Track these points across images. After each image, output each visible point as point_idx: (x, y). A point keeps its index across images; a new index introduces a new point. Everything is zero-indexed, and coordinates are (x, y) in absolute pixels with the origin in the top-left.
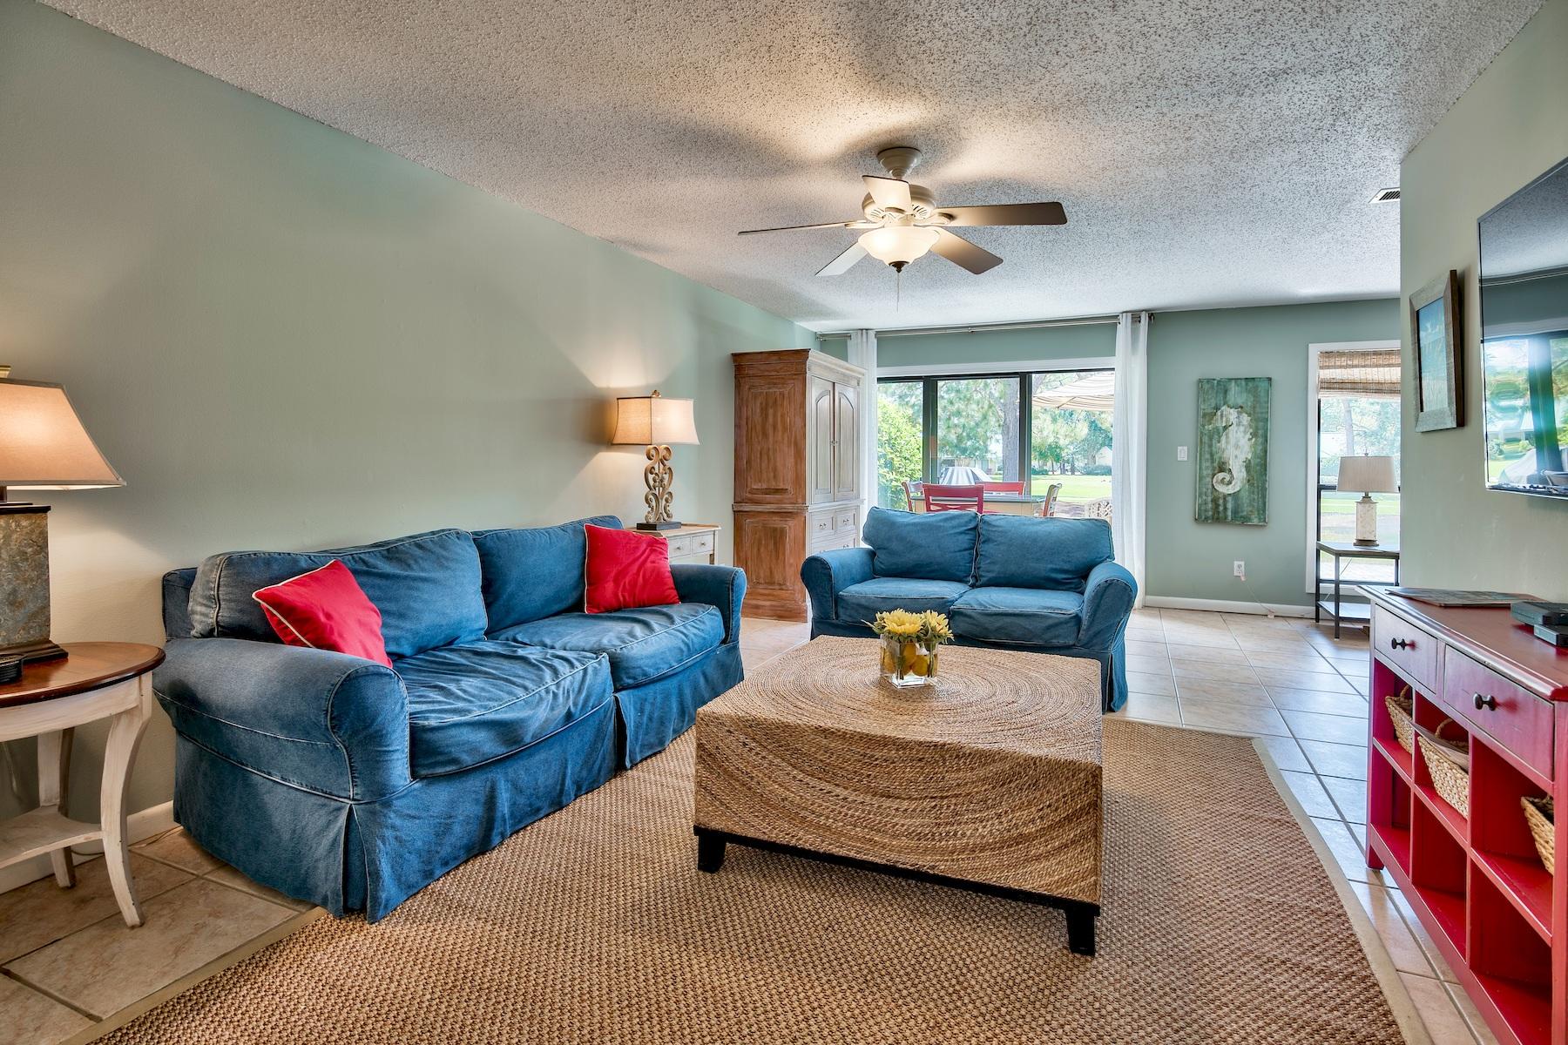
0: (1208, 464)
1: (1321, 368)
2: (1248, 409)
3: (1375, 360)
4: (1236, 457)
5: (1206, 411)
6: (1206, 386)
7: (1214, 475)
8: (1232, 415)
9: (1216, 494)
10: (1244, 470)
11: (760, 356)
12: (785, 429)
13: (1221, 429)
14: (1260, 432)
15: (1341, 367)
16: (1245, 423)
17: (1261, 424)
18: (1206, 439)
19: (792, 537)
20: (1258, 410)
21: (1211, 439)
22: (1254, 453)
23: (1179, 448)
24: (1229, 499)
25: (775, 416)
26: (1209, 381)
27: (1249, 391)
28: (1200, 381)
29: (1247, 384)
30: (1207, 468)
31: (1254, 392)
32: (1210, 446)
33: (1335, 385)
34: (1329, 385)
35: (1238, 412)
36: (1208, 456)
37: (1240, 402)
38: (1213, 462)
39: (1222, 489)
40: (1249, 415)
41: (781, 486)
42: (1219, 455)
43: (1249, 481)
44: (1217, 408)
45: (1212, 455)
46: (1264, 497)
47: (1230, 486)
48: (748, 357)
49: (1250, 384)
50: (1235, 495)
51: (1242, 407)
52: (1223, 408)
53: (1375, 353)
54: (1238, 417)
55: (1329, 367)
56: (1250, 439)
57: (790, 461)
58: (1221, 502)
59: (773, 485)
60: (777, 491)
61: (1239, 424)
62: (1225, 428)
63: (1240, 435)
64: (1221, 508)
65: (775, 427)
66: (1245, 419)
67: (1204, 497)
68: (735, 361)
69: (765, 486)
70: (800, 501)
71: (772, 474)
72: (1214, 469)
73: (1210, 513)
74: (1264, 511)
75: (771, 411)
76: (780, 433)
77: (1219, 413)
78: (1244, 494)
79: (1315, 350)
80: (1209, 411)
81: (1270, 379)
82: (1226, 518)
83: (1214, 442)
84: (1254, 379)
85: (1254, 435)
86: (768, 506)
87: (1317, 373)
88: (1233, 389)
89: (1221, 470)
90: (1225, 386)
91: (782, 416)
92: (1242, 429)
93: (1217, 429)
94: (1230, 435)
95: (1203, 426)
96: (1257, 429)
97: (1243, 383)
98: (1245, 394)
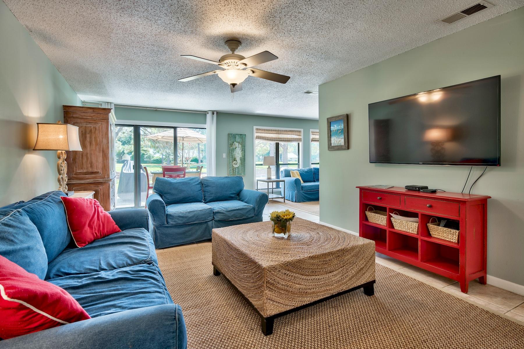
0: (231, 159)
1: (256, 133)
2: (241, 143)
3: (266, 132)
4: (238, 156)
5: (231, 143)
6: (231, 136)
7: (233, 162)
8: (237, 144)
9: (233, 167)
10: (240, 160)
11: (81, 109)
12: (97, 144)
14: (244, 150)
15: (260, 133)
16: (240, 147)
17: (244, 147)
18: (231, 151)
19: (102, 193)
20: (243, 143)
21: (232, 151)
22: (242, 156)
23: (223, 154)
24: (237, 169)
25: (91, 137)
26: (231, 134)
27: (241, 138)
28: (229, 134)
30: (231, 160)
31: (242, 138)
32: (232, 153)
33: (259, 138)
34: (258, 138)
35: (238, 144)
36: (231, 156)
37: (239, 141)
39: (235, 166)
40: (241, 145)
41: (95, 170)
43: (241, 163)
44: (233, 143)
45: (232, 156)
46: (245, 168)
47: (237, 165)
48: (73, 108)
49: (241, 136)
50: (238, 168)
52: (235, 142)
53: (267, 130)
54: (238, 145)
55: (258, 133)
56: (241, 152)
57: (100, 159)
58: (235, 170)
59: (90, 170)
60: (92, 173)
61: (238, 147)
62: (235, 148)
63: (239, 150)
64: (235, 171)
65: (91, 143)
66: (240, 146)
67: (230, 169)
68: (64, 109)
69: (85, 171)
70: (106, 177)
71: (89, 165)
72: (233, 160)
73: (232, 173)
74: (245, 171)
75: (88, 136)
76: (94, 146)
77: (234, 144)
78: (240, 167)
79: (255, 127)
80: (232, 143)
81: (245, 135)
82: (236, 174)
83: (233, 152)
84: (242, 134)
85: (242, 150)
86: (88, 180)
87: (256, 135)
88: (237, 137)
89: (235, 160)
90: (235, 136)
91: (95, 138)
92: (239, 148)
93: (233, 148)
94: (237, 150)
95: (230, 147)
96: (243, 149)
97: (239, 135)
98: (240, 139)
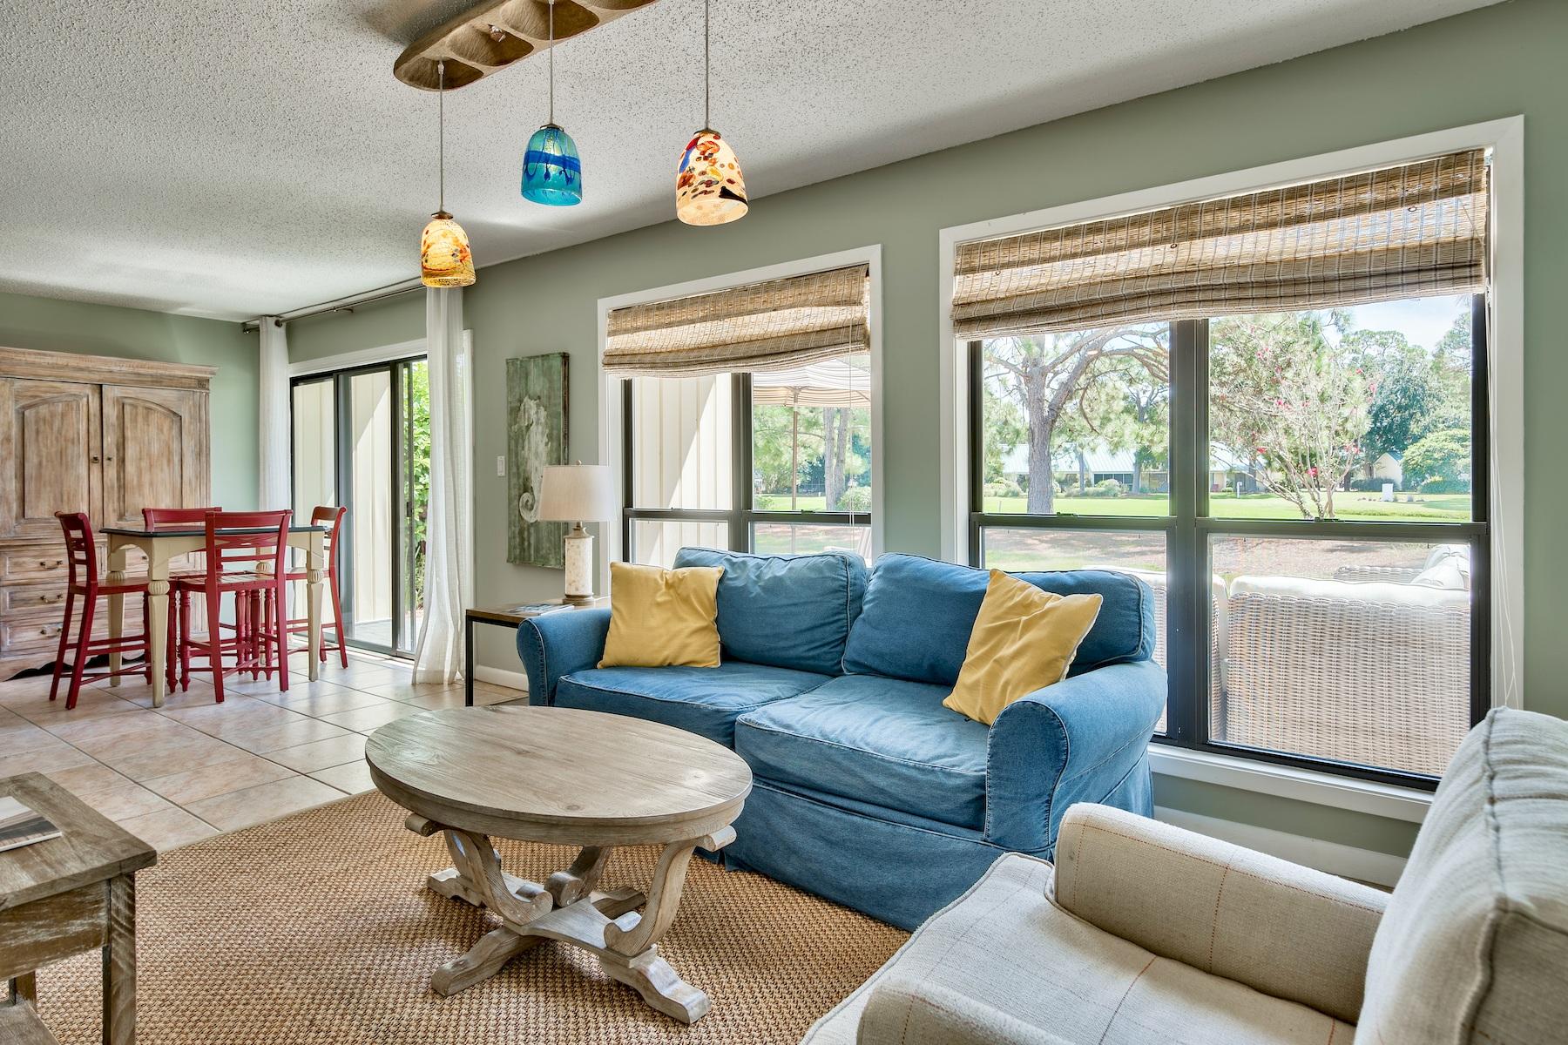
1: (609, 334)
2: (544, 400)
4: (537, 469)
5: (512, 404)
6: (511, 369)
7: (520, 496)
8: (531, 408)
9: (524, 524)
10: (543, 489)
13: (524, 429)
14: (554, 433)
16: (543, 420)
17: (554, 422)
20: (551, 400)
21: (517, 443)
23: (499, 458)
24: (534, 532)
26: (514, 361)
27: (544, 374)
28: (508, 362)
29: (543, 364)
30: (516, 485)
31: (547, 374)
32: (517, 453)
33: (619, 359)
34: (614, 360)
35: (538, 405)
36: (516, 468)
37: (537, 389)
38: (519, 478)
39: (529, 517)
40: (544, 408)
42: (523, 467)
44: (521, 401)
45: (519, 466)
47: (534, 513)
49: (545, 363)
50: (540, 527)
51: (539, 398)
52: (525, 399)
54: (537, 412)
55: (615, 333)
56: (547, 444)
58: (526, 535)
61: (537, 424)
62: (528, 427)
63: (539, 437)
64: (529, 546)
66: (542, 414)
67: (511, 528)
72: (521, 487)
73: (517, 551)
74: (562, 552)
77: (522, 406)
78: (544, 525)
79: (606, 307)
80: (515, 405)
82: (530, 560)
83: (520, 448)
84: (548, 355)
85: (550, 437)
87: (606, 346)
88: (531, 370)
89: (525, 491)
90: (526, 367)
92: (540, 428)
93: (521, 429)
94: (532, 438)
95: (511, 425)
96: (552, 428)
97: (540, 362)
98: (542, 379)
